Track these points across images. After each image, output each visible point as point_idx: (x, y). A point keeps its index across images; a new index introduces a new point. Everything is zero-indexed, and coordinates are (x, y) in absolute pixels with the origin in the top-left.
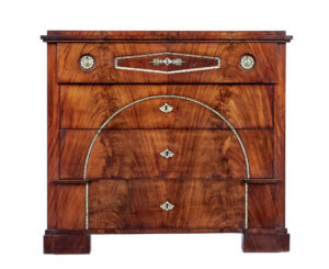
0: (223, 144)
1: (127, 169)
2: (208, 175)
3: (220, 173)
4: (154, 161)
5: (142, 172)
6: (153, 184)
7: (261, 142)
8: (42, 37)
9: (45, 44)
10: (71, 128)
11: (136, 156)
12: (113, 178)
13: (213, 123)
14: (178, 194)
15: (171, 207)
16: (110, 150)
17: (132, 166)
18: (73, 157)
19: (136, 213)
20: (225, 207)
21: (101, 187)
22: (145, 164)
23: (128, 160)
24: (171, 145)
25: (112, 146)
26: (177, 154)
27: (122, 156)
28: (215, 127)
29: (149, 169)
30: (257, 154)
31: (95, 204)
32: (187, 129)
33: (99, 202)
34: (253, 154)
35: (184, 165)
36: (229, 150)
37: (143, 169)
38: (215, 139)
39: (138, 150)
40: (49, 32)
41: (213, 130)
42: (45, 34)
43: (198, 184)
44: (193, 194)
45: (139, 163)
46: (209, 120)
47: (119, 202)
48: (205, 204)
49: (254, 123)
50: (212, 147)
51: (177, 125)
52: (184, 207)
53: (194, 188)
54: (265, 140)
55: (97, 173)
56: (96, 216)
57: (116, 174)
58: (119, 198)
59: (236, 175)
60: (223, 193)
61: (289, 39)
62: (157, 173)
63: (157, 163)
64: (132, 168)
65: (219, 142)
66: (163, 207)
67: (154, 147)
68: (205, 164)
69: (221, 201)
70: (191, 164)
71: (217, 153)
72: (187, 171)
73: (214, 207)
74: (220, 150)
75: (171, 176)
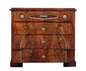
0: (59, 39)
1: (32, 46)
2: (55, 48)
3: (58, 47)
4: (40, 44)
5: (36, 47)
6: (40, 50)
7: (70, 39)
8: (10, 10)
9: (11, 11)
10: (16, 34)
11: (35, 42)
12: (28, 48)
13: (56, 33)
14: (47, 53)
15: (45, 57)
16: (27, 40)
17: (34, 45)
18: (17, 42)
19: (35, 58)
20: (60, 57)
21: (25, 51)
22: (37, 44)
23: (33, 43)
24: (45, 39)
25: (28, 40)
26: (46, 42)
27: (31, 42)
28: (57, 34)
29: (39, 46)
30: (69, 42)
31: (23, 56)
32: (49, 35)
33: (24, 55)
34: (68, 42)
35: (48, 45)
36: (61, 41)
37: (37, 46)
38: (57, 38)
39: (35, 41)
40: (12, 8)
41: (56, 35)
42: (11, 9)
43: (52, 50)
44: (51, 53)
45: (35, 44)
46: (55, 32)
47: (30, 55)
48: (54, 56)
49: (68, 33)
50: (56, 40)
51: (46, 34)
52: (48, 57)
53: (51, 51)
54: (71, 38)
55: (24, 47)
56: (23, 59)
57: (29, 47)
58: (30, 54)
59: (63, 48)
60: (59, 53)
61: (76, 10)
62: (41, 47)
63: (41, 44)
64: (33, 46)
65: (58, 39)
66: (42, 57)
67: (40, 40)
68: (54, 44)
69: (59, 55)
70: (50, 45)
71: (58, 42)
72: (49, 47)
73: (57, 57)
74: (58, 41)
75: (45, 48)
